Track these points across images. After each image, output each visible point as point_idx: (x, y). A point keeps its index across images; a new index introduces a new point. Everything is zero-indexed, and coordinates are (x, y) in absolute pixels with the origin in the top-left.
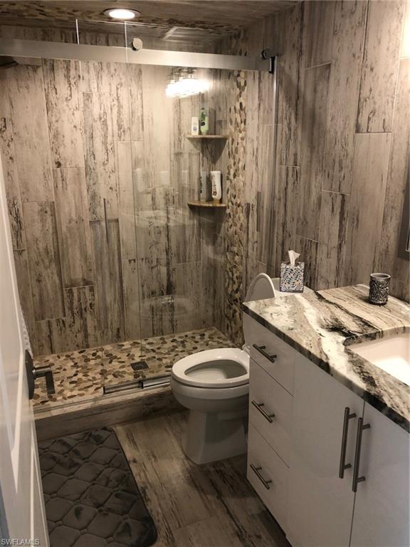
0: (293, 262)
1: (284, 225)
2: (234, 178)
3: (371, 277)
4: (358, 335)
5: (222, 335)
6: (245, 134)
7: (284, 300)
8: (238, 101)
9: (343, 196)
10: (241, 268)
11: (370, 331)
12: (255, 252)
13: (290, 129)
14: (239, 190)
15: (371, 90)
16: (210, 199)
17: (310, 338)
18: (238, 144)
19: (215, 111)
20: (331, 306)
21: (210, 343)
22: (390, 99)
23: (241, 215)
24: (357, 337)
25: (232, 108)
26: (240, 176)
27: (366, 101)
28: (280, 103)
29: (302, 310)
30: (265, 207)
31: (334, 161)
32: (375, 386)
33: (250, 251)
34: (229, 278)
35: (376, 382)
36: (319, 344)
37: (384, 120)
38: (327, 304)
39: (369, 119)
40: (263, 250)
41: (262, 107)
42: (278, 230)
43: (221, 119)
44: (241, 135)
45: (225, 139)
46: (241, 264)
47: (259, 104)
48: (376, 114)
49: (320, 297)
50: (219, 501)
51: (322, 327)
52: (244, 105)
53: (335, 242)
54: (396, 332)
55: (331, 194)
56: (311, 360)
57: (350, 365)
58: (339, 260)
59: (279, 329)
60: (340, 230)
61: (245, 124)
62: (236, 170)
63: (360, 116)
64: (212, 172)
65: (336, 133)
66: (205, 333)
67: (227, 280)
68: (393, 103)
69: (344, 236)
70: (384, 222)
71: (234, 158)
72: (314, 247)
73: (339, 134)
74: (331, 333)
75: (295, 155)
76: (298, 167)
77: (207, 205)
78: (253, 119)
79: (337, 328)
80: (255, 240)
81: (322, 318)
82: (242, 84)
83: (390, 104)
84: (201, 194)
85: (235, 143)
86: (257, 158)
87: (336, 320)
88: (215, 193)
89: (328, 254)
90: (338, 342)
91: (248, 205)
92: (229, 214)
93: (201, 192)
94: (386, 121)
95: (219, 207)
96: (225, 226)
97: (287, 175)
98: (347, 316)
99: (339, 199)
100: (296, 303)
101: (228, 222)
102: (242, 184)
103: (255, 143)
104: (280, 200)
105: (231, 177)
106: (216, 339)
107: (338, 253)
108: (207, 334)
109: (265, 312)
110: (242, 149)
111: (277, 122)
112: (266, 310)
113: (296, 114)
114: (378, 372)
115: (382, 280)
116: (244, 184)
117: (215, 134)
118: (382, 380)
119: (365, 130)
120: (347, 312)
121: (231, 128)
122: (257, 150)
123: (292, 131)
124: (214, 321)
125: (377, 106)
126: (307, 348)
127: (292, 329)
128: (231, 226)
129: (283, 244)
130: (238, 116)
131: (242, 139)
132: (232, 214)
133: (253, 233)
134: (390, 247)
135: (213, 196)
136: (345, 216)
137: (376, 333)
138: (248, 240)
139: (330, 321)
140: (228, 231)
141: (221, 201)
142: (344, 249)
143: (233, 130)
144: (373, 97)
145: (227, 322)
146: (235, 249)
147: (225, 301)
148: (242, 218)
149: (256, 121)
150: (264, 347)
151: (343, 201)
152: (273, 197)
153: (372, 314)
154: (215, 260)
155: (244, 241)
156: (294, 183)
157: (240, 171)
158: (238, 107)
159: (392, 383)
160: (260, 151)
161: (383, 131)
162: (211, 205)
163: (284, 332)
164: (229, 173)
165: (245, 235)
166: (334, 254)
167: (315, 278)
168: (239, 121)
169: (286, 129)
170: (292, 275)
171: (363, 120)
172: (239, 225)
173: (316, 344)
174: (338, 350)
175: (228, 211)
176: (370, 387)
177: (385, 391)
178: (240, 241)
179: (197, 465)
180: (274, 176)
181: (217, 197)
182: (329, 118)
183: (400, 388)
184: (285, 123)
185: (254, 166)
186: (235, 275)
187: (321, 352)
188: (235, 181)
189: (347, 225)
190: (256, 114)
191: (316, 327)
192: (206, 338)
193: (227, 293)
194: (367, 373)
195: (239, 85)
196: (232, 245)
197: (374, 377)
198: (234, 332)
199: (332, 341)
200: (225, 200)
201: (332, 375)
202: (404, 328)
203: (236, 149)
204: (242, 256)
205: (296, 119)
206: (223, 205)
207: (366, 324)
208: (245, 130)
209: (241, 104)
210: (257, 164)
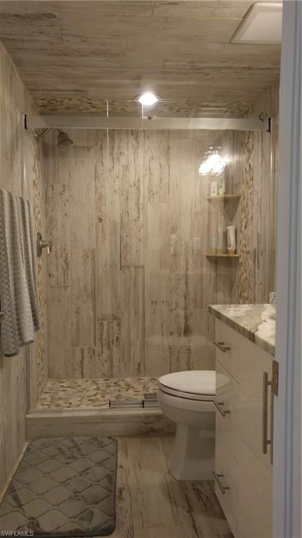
2: (245, 228)
6: (253, 189)
8: (248, 163)
14: (248, 239)
16: (225, 251)
17: (252, 322)
23: (250, 261)
25: (244, 171)
26: (249, 226)
29: (262, 310)
36: (258, 324)
41: (264, 163)
44: (250, 191)
45: (238, 198)
47: (262, 161)
52: (251, 165)
61: (252, 181)
62: (246, 222)
64: (228, 228)
71: (245, 212)
77: (223, 255)
78: (257, 174)
80: (260, 281)
82: (251, 148)
85: (246, 199)
86: (261, 207)
88: (230, 245)
92: (241, 262)
93: (218, 244)
95: (233, 257)
96: (238, 274)
101: (240, 270)
102: (250, 233)
103: (260, 194)
105: (243, 229)
110: (250, 203)
112: (226, 309)
116: (252, 232)
121: (243, 187)
122: (261, 199)
127: (239, 317)
128: (243, 273)
130: (247, 175)
131: (251, 194)
132: (243, 262)
135: (229, 248)
138: (255, 284)
140: (240, 279)
141: (235, 252)
148: (251, 264)
155: (252, 285)
157: (249, 223)
158: (248, 168)
162: (225, 255)
164: (241, 227)
165: (253, 279)
168: (248, 179)
172: (248, 271)
175: (241, 260)
178: (249, 286)
179: (177, 480)
181: (232, 248)
185: (259, 214)
187: (255, 328)
188: (245, 232)
190: (260, 169)
191: (265, 318)
195: (249, 151)
196: (244, 291)
200: (239, 251)
203: (247, 203)
206: (237, 255)
208: (252, 186)
209: (250, 165)
210: (261, 213)
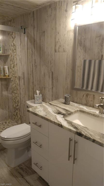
0: (38, 94)
1: (33, 83)
3: (65, 96)
4: (66, 114)
5: (13, 121)
6: (16, 54)
8: (12, 42)
9: (52, 72)
10: (18, 98)
11: (69, 113)
12: (23, 92)
13: (32, 52)
14: (15, 72)
15: (59, 39)
17: (53, 117)
18: (14, 57)
19: (4, 46)
20: (55, 106)
22: (65, 42)
24: (66, 115)
25: (11, 45)
26: (15, 67)
27: (57, 43)
28: (28, 43)
29: (47, 109)
30: (26, 77)
31: (48, 61)
32: (78, 129)
33: (21, 92)
34: (14, 102)
36: (56, 119)
37: (64, 48)
38: (53, 106)
39: (59, 48)
40: (26, 91)
41: (22, 45)
42: (31, 84)
43: (6, 49)
45: (9, 55)
46: (18, 96)
47: (21, 44)
48: (61, 46)
49: (50, 104)
50: (23, 179)
51: (55, 113)
52: (15, 44)
53: (51, 87)
54: (76, 112)
55: (48, 72)
56: (55, 124)
57: (68, 124)
58: (52, 92)
60: (52, 83)
61: (16, 50)
62: (14, 65)
63: (56, 47)
64: (5, 66)
65: (48, 52)
67: (13, 103)
68: (66, 43)
69: (54, 84)
70: (66, 79)
71: (13, 61)
72: (44, 89)
73: (49, 53)
74: (58, 115)
75: (35, 60)
76: (36, 64)
77: (4, 78)
78: (18, 48)
79: (59, 113)
80: (23, 88)
81: (54, 110)
82: (14, 37)
83: (65, 44)
84: (1, 74)
85: (13, 56)
86: (21, 61)
87: (58, 110)
88: (6, 73)
89: (49, 91)
90: (61, 117)
91: (19, 77)
92: (12, 80)
93: (1, 73)
94: (65, 48)
95: (8, 78)
96: (11, 84)
97: (33, 66)
100: (44, 106)
102: (16, 70)
103: (20, 56)
104: (31, 74)
105: (12, 68)
106: (11, 123)
107: (52, 90)
110: (15, 59)
111: (27, 49)
112: (36, 110)
113: (34, 47)
114: (77, 125)
115: (68, 97)
116: (17, 70)
117: (5, 54)
118: (79, 127)
119: (58, 51)
120: (60, 108)
122: (21, 58)
123: (33, 52)
124: (9, 117)
125: (61, 44)
126: (53, 121)
127: (46, 115)
128: (13, 84)
129: (33, 89)
130: (13, 47)
131: (15, 55)
132: (13, 80)
133: (22, 86)
134: (68, 87)
135: (6, 75)
136: (53, 78)
137: (71, 113)
138: (20, 88)
139: (56, 111)
140: (12, 86)
142: (54, 89)
143: (11, 52)
144: (60, 41)
145: (14, 117)
146: (15, 92)
147: (13, 110)
148: (17, 81)
149: (20, 49)
150: (36, 123)
151: (52, 74)
152: (28, 74)
153: (67, 107)
154: (8, 96)
155: (19, 89)
156: (35, 69)
157: (15, 66)
158: (13, 45)
159: (82, 127)
161: (63, 51)
163: (44, 116)
164: (11, 67)
165: (19, 87)
166: (51, 90)
168: (13, 49)
169: (31, 51)
170: (38, 98)
172: (16, 84)
174: (63, 120)
175: (12, 79)
177: (81, 130)
178: (17, 89)
179: (13, 168)
180: (28, 67)
182: (46, 48)
183: (85, 129)
184: (31, 50)
185: (20, 64)
186: (16, 101)
187: (58, 121)
188: (13, 69)
189: (54, 81)
190: (20, 47)
191: (53, 114)
193: (14, 107)
194: (74, 126)
195: (13, 38)
196: (14, 90)
197: (77, 127)
198: (17, 120)
200: (10, 76)
201: (63, 128)
202: (78, 110)
203: (13, 58)
204: (18, 94)
205: (34, 48)
206: (10, 77)
207: (67, 110)
208: (16, 52)
210: (21, 63)
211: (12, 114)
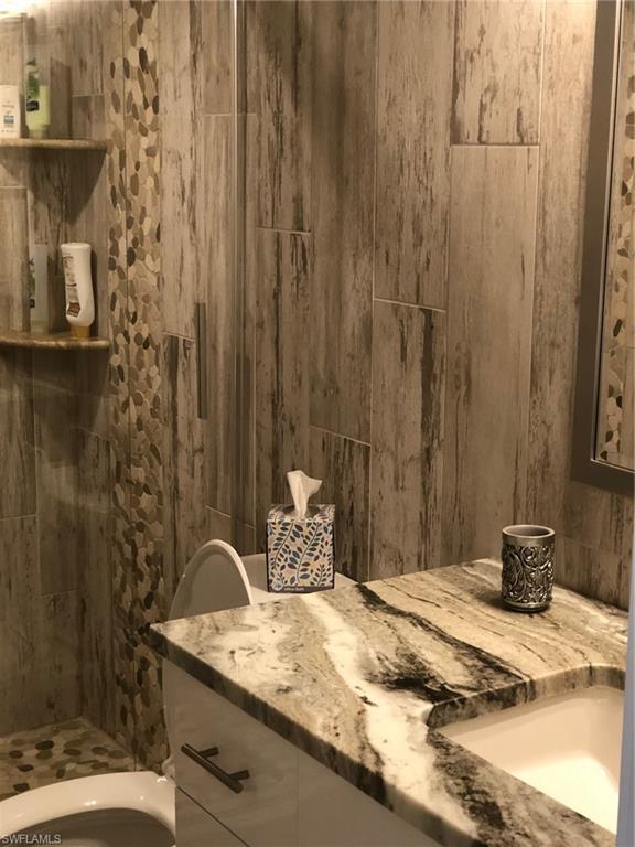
0: (301, 505)
1: (276, 398)
2: (131, 261)
3: (505, 536)
4: (468, 694)
5: (107, 742)
6: (159, 140)
7: (269, 611)
8: (134, 45)
9: (428, 314)
10: (159, 530)
11: (500, 683)
12: (197, 482)
13: (280, 129)
14: (146, 299)
15: (482, 32)
16: (60, 326)
17: (336, 711)
18: (137, 166)
19: (69, 70)
20: (400, 622)
21: (69, 767)
22: (530, 58)
23: (154, 371)
24: (463, 700)
25: (119, 64)
26: (148, 258)
27: (472, 59)
28: (252, 56)
29: (319, 635)
30: (221, 350)
31: (400, 217)
32: (501, 825)
33: (183, 478)
34: (125, 562)
35: (505, 815)
36: (360, 724)
37: (519, 113)
38: (389, 617)
39: (482, 107)
40: (221, 474)
42: (260, 412)
43: (86, 93)
44: (145, 142)
45: (99, 153)
46: (159, 516)
47: (194, 58)
48: (500, 94)
49: (372, 600)
51: (372, 679)
52: (150, 57)
53: (414, 443)
54: (569, 683)
55: (396, 309)
56: (337, 771)
57: (438, 775)
58: (426, 494)
59: (252, 690)
60: (426, 411)
61: (156, 110)
62: (135, 242)
63: (460, 96)
64: (64, 247)
65: (402, 144)
66: (54, 739)
67: (120, 570)
68: (537, 67)
69: (437, 423)
70: (534, 384)
71: (129, 206)
72: (358, 459)
73: (409, 147)
74: (392, 695)
75: (298, 201)
76: (305, 234)
77: (53, 343)
78: (177, 97)
79: (410, 679)
80: (197, 444)
81: (373, 655)
83: (532, 71)
84: (32, 309)
85: (130, 165)
86: (192, 208)
87: (412, 658)
88: (76, 307)
89: (396, 479)
90: (410, 718)
91: (173, 341)
92: (119, 367)
93: (32, 304)
94: (525, 114)
95: (90, 350)
96: (106, 404)
97: (278, 255)
98: (440, 645)
99: (418, 324)
100: (304, 618)
101: (116, 392)
102: (153, 281)
103: (187, 164)
104: (260, 325)
105: (122, 260)
106: (88, 755)
107: (423, 474)
108: (60, 742)
109: (216, 648)
110: (150, 182)
111: (244, 108)
112: (217, 641)
113: (296, 88)
114: (512, 790)
115: (532, 542)
116: (160, 280)
117: (70, 137)
118: (521, 811)
119: (474, 137)
120: (441, 635)
121: (117, 119)
122: (193, 183)
123: (287, 133)
124: (82, 698)
125: (500, 76)
126: (326, 737)
127: (287, 690)
128: (126, 404)
129: (275, 454)
130: (132, 85)
131: (150, 152)
132: (126, 370)
133: (190, 424)
134: (553, 453)
135: (69, 317)
136: (437, 370)
137: (513, 690)
138: (176, 445)
139: (393, 661)
140: (116, 417)
141: (93, 331)
142: (439, 461)
143: (121, 125)
144: (489, 51)
145: (120, 697)
146: (139, 474)
147: (113, 632)
148: (157, 381)
149: (186, 104)
150: (214, 752)
151: (429, 330)
152: (240, 319)
154: (80, 510)
155: (165, 450)
156: (298, 278)
157: (148, 245)
158: (135, 62)
159: (547, 814)
160: (200, 186)
161: (517, 139)
162: (62, 343)
163: (264, 699)
164: (115, 250)
165: (168, 432)
166: (413, 477)
167: (365, 551)
168: (138, 100)
169: (269, 128)
170: (299, 541)
171: (468, 110)
172: (148, 403)
173: (351, 726)
174: (410, 738)
175: (115, 360)
176: (487, 830)
177: (526, 835)
178: (154, 449)
180: (243, 258)
181: (82, 318)
182: (382, 103)
183: (565, 827)
184: (268, 112)
185: (186, 231)
186: (142, 552)
187: (364, 745)
188: (131, 272)
189: (442, 394)
190: (186, 82)
191: (355, 681)
192: (58, 753)
193: (120, 610)
194: (484, 793)
196: (129, 461)
197: (501, 802)
198: (142, 726)
199: (395, 715)
200: (102, 329)
201: (391, 808)
202: (591, 670)
203: (135, 179)
204: (159, 494)
205: (296, 102)
206: (101, 343)
207: (490, 664)
208: (156, 127)
209: (143, 53)
210: (194, 225)
211: (108, 669)
